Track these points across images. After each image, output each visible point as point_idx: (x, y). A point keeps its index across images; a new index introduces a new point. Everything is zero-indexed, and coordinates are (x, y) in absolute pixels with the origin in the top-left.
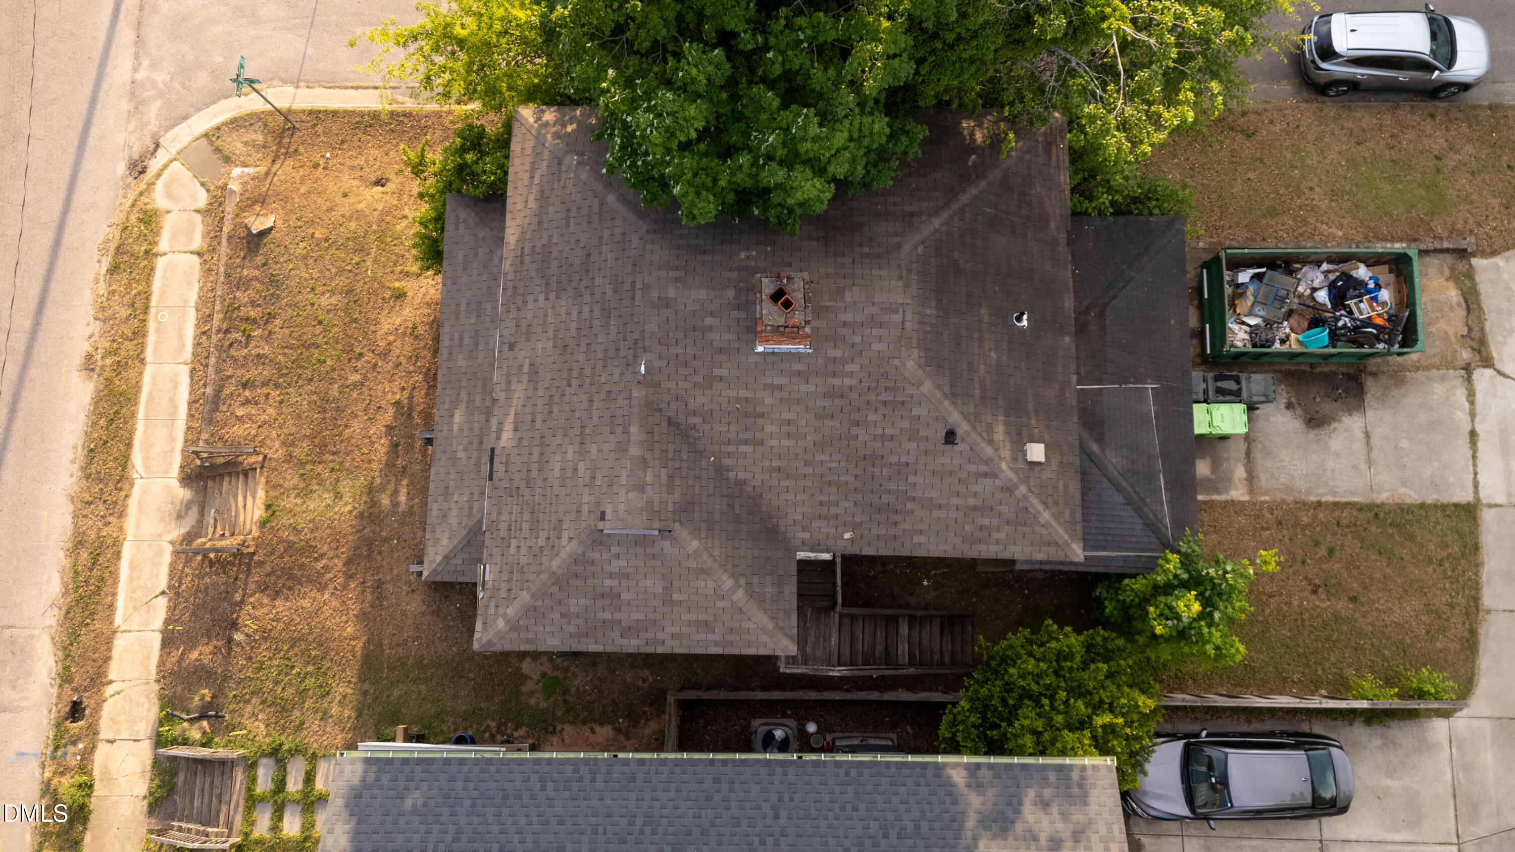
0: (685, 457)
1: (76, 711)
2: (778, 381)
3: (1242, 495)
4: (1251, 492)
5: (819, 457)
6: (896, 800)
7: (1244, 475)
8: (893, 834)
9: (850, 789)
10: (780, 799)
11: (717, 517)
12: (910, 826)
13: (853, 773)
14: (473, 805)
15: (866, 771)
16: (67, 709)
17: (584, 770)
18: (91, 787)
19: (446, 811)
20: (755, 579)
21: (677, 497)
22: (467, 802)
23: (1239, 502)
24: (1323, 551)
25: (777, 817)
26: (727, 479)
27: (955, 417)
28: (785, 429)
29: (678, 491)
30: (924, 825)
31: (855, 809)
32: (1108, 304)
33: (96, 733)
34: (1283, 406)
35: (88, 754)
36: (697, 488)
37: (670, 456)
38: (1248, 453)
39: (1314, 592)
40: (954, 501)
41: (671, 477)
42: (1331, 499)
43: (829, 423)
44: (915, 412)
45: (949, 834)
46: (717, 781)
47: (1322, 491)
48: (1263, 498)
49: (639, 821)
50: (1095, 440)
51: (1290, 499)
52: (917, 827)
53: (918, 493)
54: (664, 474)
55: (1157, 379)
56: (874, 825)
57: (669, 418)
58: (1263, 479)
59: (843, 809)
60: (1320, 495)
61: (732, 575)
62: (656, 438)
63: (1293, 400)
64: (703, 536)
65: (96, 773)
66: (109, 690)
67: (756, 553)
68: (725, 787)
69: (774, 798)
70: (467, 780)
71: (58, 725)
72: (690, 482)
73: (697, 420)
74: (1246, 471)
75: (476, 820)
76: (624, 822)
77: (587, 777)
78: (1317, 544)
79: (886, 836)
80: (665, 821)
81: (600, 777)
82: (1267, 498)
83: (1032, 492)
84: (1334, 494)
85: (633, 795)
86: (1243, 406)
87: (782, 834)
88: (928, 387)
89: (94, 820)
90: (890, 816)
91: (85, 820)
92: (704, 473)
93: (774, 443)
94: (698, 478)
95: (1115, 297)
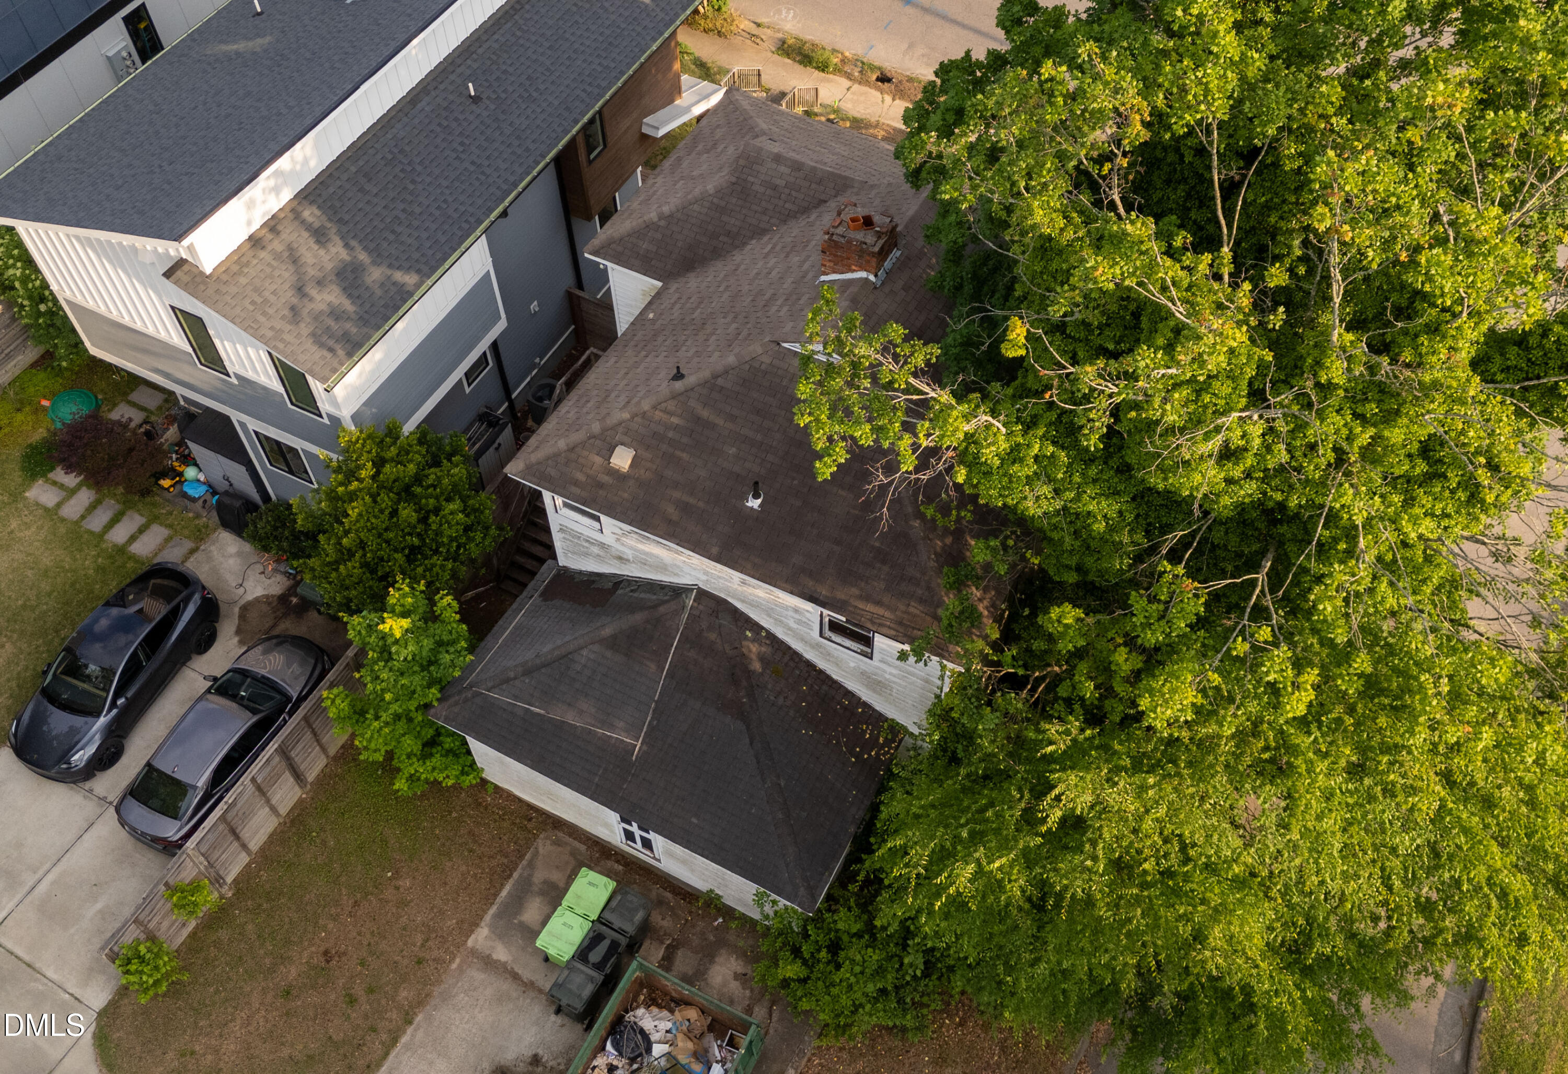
0: (787, 206)
1: (884, 79)
2: (806, 266)
3: (476, 940)
4: (473, 952)
5: (726, 296)
6: (425, 235)
7: (495, 957)
8: (403, 216)
9: (456, 216)
10: (483, 173)
11: (725, 218)
12: (399, 229)
13: (466, 226)
14: (618, 27)
15: (460, 233)
16: (889, 75)
17: (596, 91)
18: (823, 71)
19: (627, 14)
20: (659, 236)
21: (756, 187)
22: (623, 26)
23: (472, 932)
24: (359, 990)
25: (473, 163)
26: (752, 238)
27: (691, 380)
28: (765, 271)
29: (762, 190)
30: (392, 237)
31: (438, 208)
32: (748, 728)
33: (860, 83)
34: (541, 1052)
35: (849, 76)
36: (754, 207)
37: (793, 193)
38: (515, 977)
39: (326, 953)
40: (625, 382)
41: (775, 188)
42: (404, 1039)
43: (751, 298)
44: (717, 354)
45: (372, 246)
46: (527, 150)
47: (420, 1034)
48: (458, 960)
49: (535, 94)
50: (614, 637)
51: (436, 991)
52: (393, 232)
53: (648, 360)
54: (781, 182)
55: (643, 755)
56: (418, 210)
57: (825, 202)
58: (477, 975)
59: (445, 201)
60: (415, 1030)
61: (671, 216)
62: (813, 186)
63: (540, 1069)
64: (715, 200)
65: (831, 76)
66: (888, 99)
67: (680, 244)
68: (519, 151)
69: (488, 171)
70: (638, 34)
71: (880, 68)
72: (764, 203)
73: (813, 217)
74: (497, 961)
75: (608, 23)
76: (542, 87)
77: (589, 89)
78: (370, 990)
79: (404, 210)
80: (524, 106)
81: (583, 95)
82: (454, 966)
83: (589, 438)
84: (407, 1047)
85: (556, 103)
86: (566, 957)
87: (457, 158)
88: (731, 359)
89: (797, 67)
90: (416, 223)
91: (800, 62)
92: (766, 218)
93: (760, 264)
94: (764, 213)
95: (751, 744)
